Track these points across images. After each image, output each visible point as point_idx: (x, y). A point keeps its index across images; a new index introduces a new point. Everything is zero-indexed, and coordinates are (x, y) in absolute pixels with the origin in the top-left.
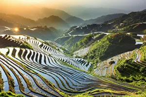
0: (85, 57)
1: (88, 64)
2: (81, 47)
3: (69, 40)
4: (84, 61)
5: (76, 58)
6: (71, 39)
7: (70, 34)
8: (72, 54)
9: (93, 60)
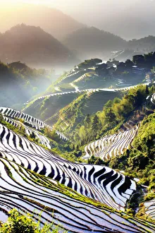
0: (121, 162)
2: (109, 129)
3: (71, 105)
4: (115, 173)
5: (90, 163)
6: (79, 102)
7: (76, 84)
8: (78, 152)
9: (144, 171)
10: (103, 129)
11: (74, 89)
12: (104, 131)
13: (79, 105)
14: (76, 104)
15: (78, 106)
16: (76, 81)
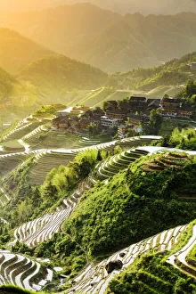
0: (46, 249)
1: (42, 275)
2: (48, 206)
3: (14, 172)
4: (29, 261)
5: (14, 250)
6: (25, 167)
7: (26, 141)
8: (5, 237)
9: (69, 259)
10: (42, 207)
11: (23, 149)
12: (43, 209)
13: (25, 171)
14: (21, 171)
15: (23, 174)
16: (27, 136)
